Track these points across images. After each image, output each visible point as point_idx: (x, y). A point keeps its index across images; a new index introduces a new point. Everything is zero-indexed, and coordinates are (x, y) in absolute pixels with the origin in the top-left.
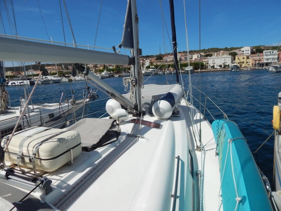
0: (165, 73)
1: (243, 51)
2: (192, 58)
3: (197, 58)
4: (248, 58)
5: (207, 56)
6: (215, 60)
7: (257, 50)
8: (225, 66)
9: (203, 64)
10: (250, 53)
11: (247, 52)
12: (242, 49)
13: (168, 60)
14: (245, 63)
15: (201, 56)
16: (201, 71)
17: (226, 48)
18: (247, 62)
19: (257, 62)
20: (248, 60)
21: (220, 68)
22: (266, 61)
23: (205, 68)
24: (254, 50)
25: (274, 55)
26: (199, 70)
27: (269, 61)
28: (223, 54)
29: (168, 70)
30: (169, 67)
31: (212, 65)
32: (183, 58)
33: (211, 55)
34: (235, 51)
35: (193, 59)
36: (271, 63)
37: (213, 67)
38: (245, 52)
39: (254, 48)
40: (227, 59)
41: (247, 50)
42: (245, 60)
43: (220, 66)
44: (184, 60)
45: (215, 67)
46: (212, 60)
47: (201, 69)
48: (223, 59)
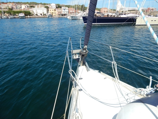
0: (3, 17)
1: (52, 6)
2: (21, 8)
3: (25, 8)
4: (55, 10)
5: (31, 7)
6: (37, 10)
7: (59, 7)
8: (44, 15)
9: (30, 12)
10: (55, 8)
11: (54, 7)
12: (51, 5)
13: (3, 7)
14: (54, 13)
15: (28, 6)
16: (30, 17)
17: (41, 3)
18: (55, 13)
19: (60, 13)
20: (55, 12)
21: (41, 15)
22: (63, 13)
23: (32, 15)
24: (57, 6)
25: (67, 10)
26: (29, 16)
27: (65, 13)
28: (41, 7)
29: (4, 15)
30: (5, 13)
31: (36, 13)
32: (14, 7)
33: (34, 7)
34: (47, 5)
35: (23, 8)
36: (66, 14)
37: (37, 15)
38: (53, 7)
39: (57, 5)
40: (44, 10)
41: (53, 5)
42: (54, 12)
43: (41, 14)
44: (15, 8)
45: (38, 15)
46: (35, 10)
47: (30, 16)
48: (42, 10)
